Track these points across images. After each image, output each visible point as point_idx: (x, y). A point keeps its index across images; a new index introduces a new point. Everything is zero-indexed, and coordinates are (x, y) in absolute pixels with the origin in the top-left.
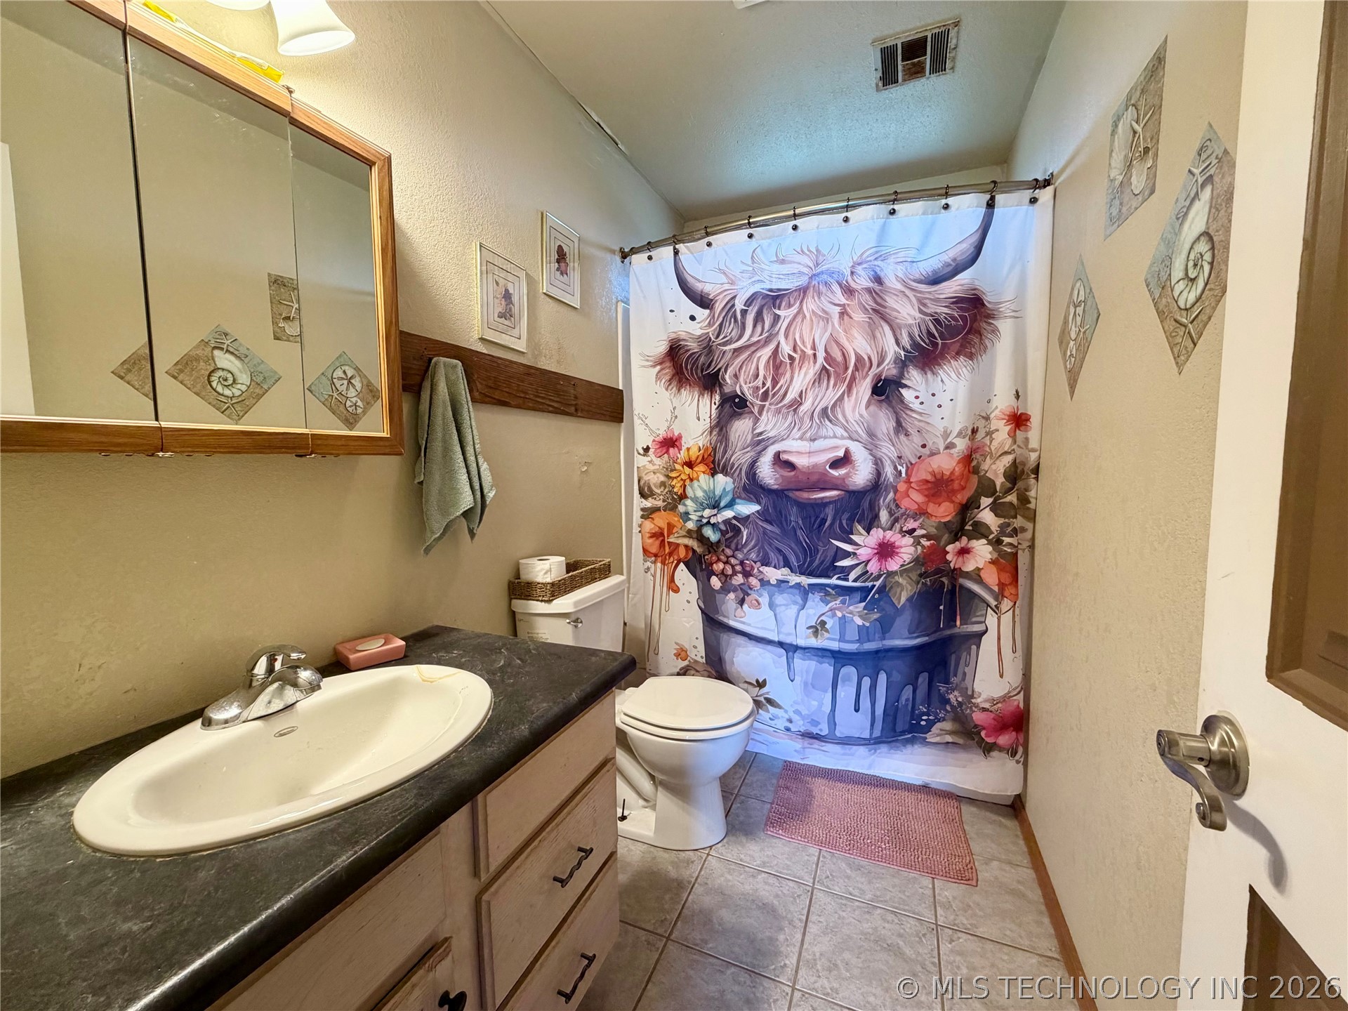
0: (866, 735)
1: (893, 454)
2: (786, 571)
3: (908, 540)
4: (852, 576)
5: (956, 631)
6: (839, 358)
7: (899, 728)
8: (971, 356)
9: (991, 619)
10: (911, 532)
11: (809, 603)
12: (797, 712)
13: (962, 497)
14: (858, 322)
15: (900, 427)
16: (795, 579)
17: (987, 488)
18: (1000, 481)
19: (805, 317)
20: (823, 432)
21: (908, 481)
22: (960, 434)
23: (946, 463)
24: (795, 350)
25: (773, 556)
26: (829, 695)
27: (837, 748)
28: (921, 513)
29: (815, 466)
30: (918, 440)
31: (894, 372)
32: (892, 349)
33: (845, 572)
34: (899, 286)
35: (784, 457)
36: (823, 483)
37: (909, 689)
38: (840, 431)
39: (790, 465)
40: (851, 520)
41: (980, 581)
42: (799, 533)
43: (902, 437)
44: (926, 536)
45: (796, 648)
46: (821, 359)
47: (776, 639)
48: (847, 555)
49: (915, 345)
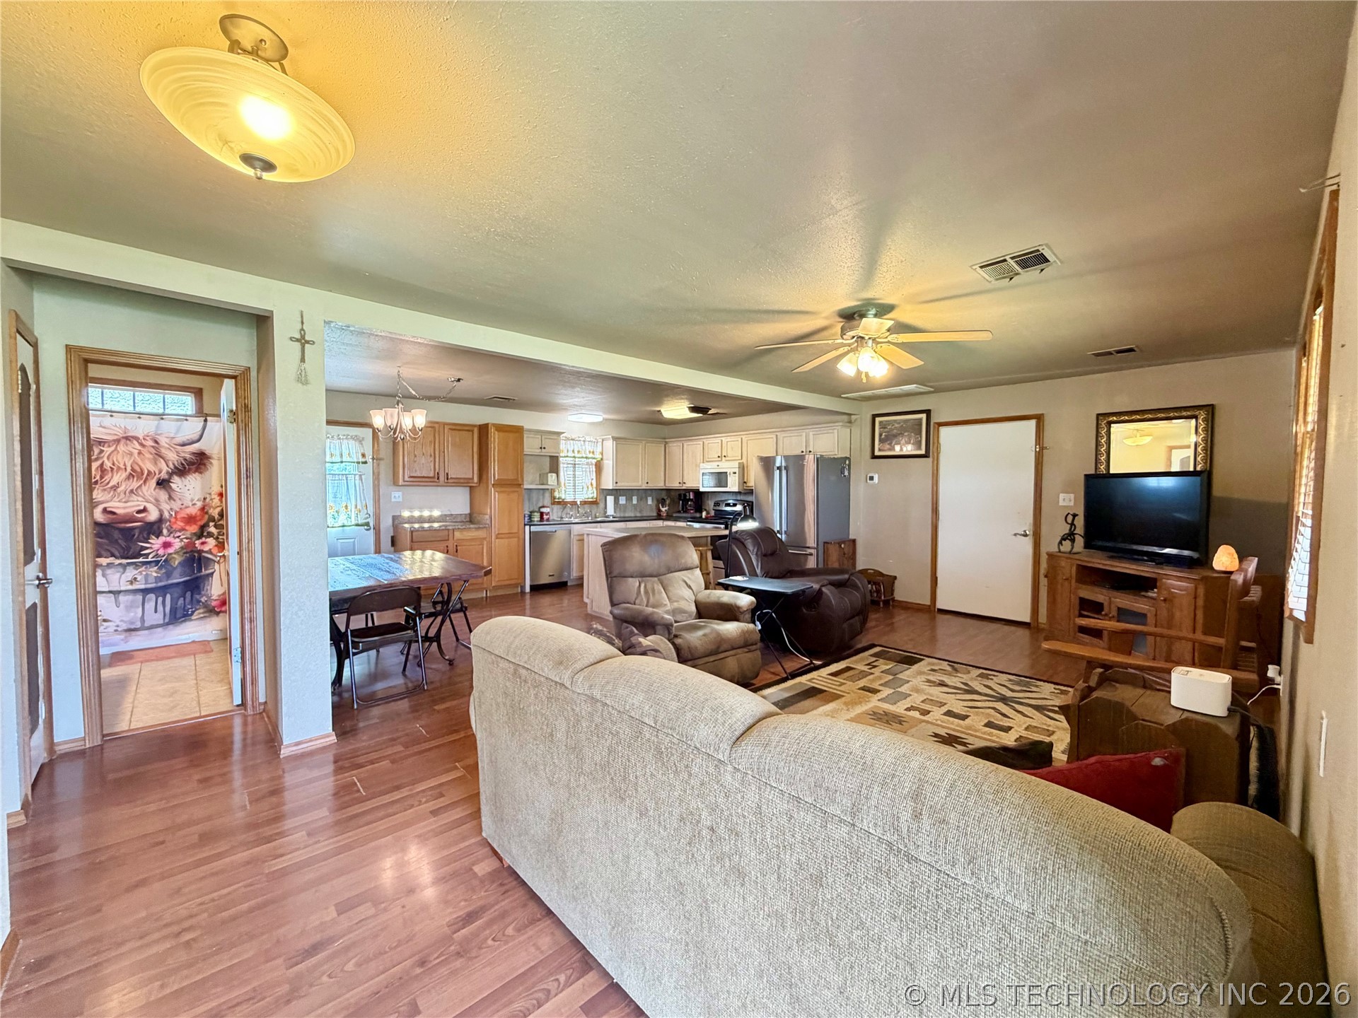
0: (162, 622)
1: (168, 507)
2: (112, 558)
3: (178, 540)
4: (151, 556)
5: (202, 574)
6: (139, 470)
7: (178, 616)
8: (201, 473)
9: (217, 566)
10: (179, 537)
11: (127, 571)
12: (122, 621)
13: (202, 523)
14: (149, 459)
15: (170, 498)
16: (118, 562)
17: (212, 519)
18: (217, 517)
19: (118, 452)
20: (132, 499)
21: (176, 518)
22: (198, 500)
23: (194, 511)
24: (113, 464)
25: (103, 553)
26: (141, 609)
27: (146, 632)
28: (183, 529)
29: (128, 513)
30: (179, 503)
31: (166, 477)
32: (165, 469)
33: (147, 556)
34: (167, 446)
35: (108, 509)
36: (132, 519)
37: (182, 599)
38: (140, 499)
39: (114, 513)
40: (149, 534)
41: (211, 553)
42: (120, 541)
43: (172, 501)
44: (187, 538)
45: (120, 592)
46: (129, 469)
47: (107, 590)
48: (147, 548)
49: (176, 467)
